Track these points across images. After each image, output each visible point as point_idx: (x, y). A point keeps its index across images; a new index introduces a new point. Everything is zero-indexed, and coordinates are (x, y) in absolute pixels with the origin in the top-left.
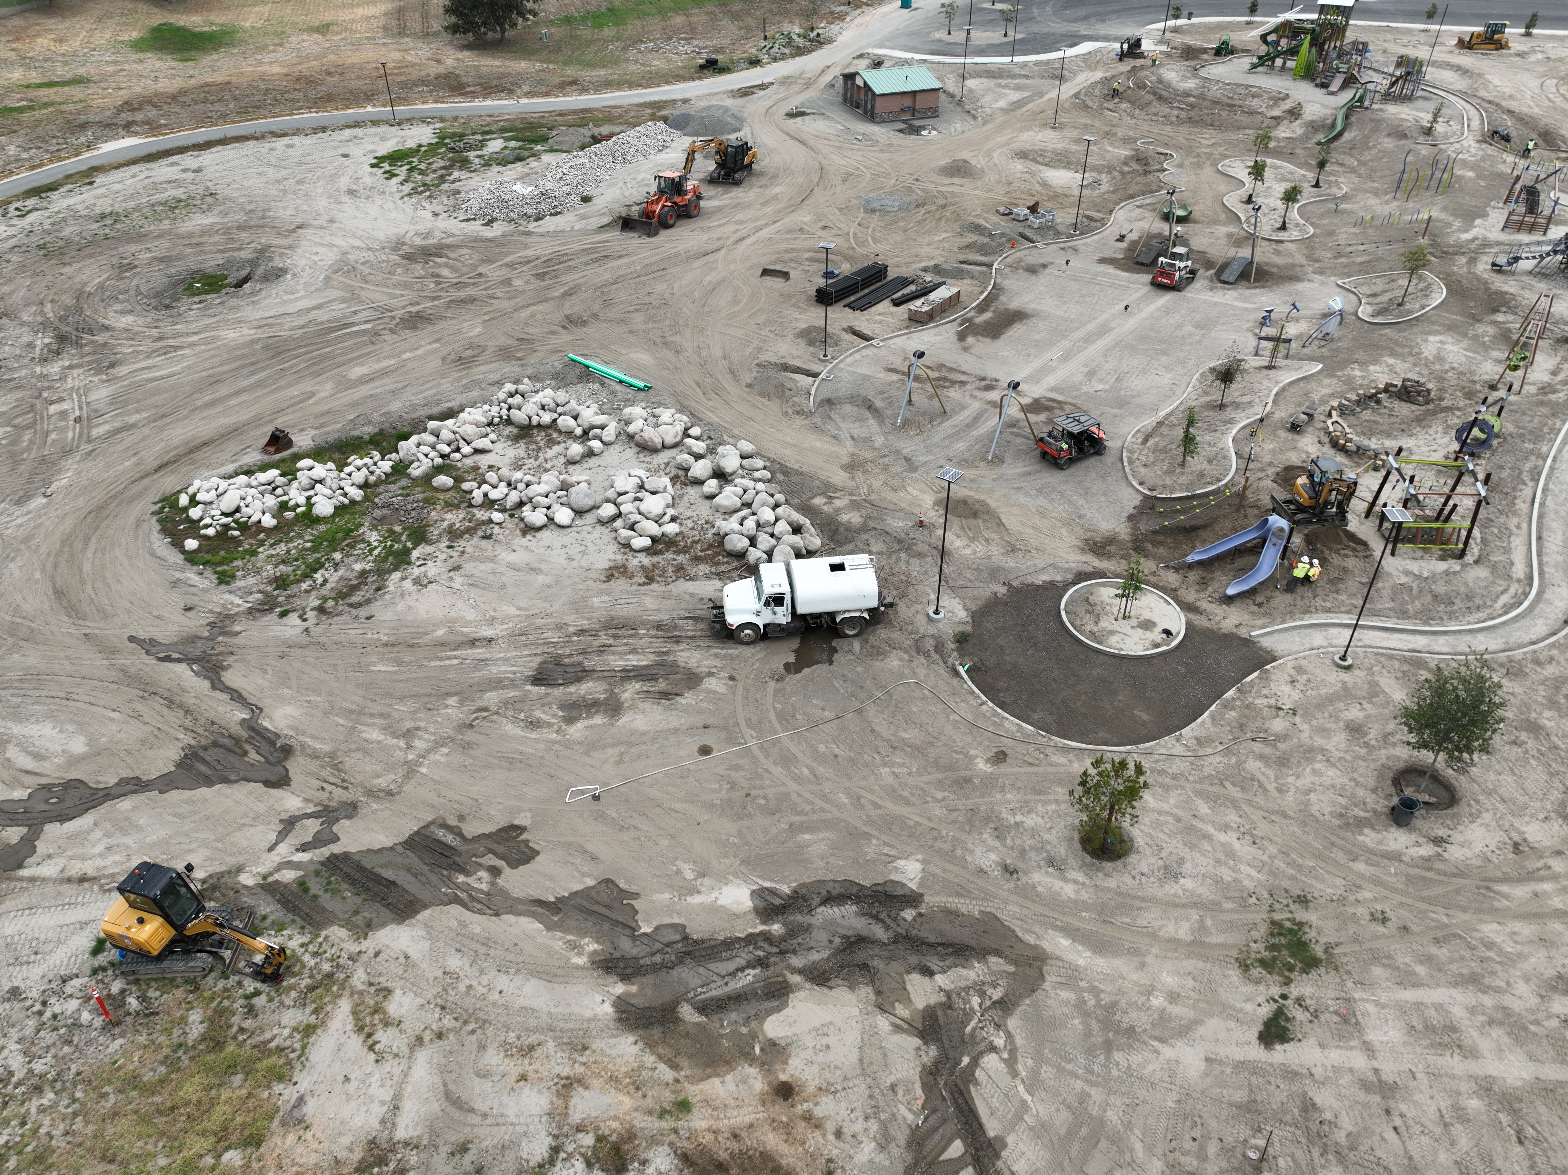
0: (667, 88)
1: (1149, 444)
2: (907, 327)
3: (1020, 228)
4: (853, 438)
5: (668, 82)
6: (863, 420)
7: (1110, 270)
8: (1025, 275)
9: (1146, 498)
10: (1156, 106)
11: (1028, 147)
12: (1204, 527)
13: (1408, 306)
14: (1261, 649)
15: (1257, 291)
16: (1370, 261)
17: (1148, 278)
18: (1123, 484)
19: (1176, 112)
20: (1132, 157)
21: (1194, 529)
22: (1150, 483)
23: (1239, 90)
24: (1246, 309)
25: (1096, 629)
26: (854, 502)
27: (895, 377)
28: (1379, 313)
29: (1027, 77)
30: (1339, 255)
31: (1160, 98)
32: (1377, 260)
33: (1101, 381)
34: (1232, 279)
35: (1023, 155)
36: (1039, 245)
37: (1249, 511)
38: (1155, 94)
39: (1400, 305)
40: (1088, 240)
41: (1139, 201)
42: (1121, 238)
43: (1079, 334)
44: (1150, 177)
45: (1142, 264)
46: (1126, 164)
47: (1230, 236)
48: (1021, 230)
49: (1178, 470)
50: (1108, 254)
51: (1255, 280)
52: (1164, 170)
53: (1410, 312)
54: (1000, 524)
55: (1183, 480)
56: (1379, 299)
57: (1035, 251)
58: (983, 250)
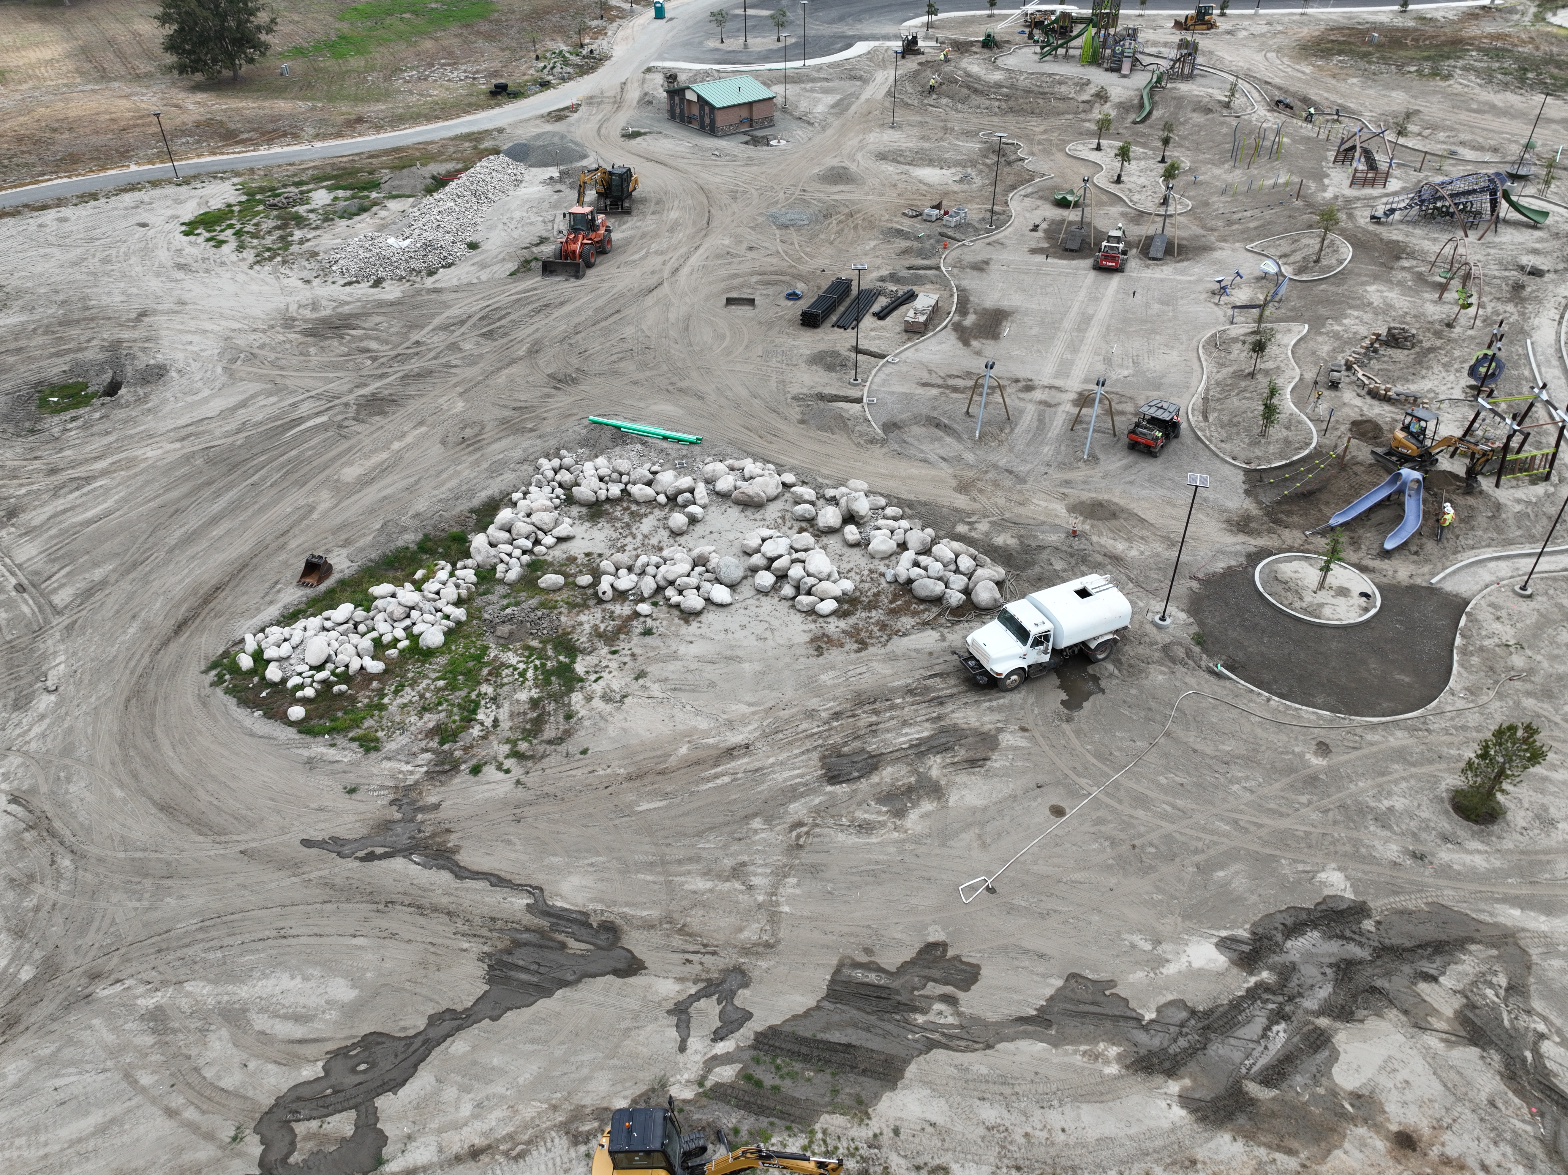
0: (469, 118)
1: (1211, 419)
2: (909, 339)
3: (937, 228)
4: (944, 459)
5: (468, 113)
6: (939, 439)
7: (1046, 259)
8: (975, 273)
9: (1247, 472)
10: (976, 100)
11: (882, 149)
12: (1319, 490)
13: (1324, 262)
14: (1448, 594)
15: (1185, 264)
16: (1263, 225)
17: (1089, 262)
18: (1218, 463)
19: (997, 104)
20: (988, 149)
21: (1311, 493)
22: (1243, 455)
23: (1044, 78)
24: (1190, 282)
25: (1304, 605)
26: (994, 523)
27: (935, 392)
28: (1300, 271)
29: (827, 80)
30: (1230, 223)
31: (976, 91)
32: (1269, 223)
33: (1121, 366)
34: (1160, 255)
35: (882, 157)
36: (966, 242)
37: (1355, 468)
38: (969, 87)
39: (1317, 261)
40: (1006, 233)
41: (1022, 190)
42: (1035, 228)
43: (1068, 324)
44: (1017, 167)
45: (1072, 251)
46: (986, 157)
47: (1124, 215)
48: (939, 230)
49: (1263, 441)
50: (1034, 245)
51: (1179, 254)
52: (1022, 160)
53: (1330, 268)
54: (1142, 520)
55: (1272, 449)
56: (1292, 259)
57: (966, 250)
58: (921, 253)
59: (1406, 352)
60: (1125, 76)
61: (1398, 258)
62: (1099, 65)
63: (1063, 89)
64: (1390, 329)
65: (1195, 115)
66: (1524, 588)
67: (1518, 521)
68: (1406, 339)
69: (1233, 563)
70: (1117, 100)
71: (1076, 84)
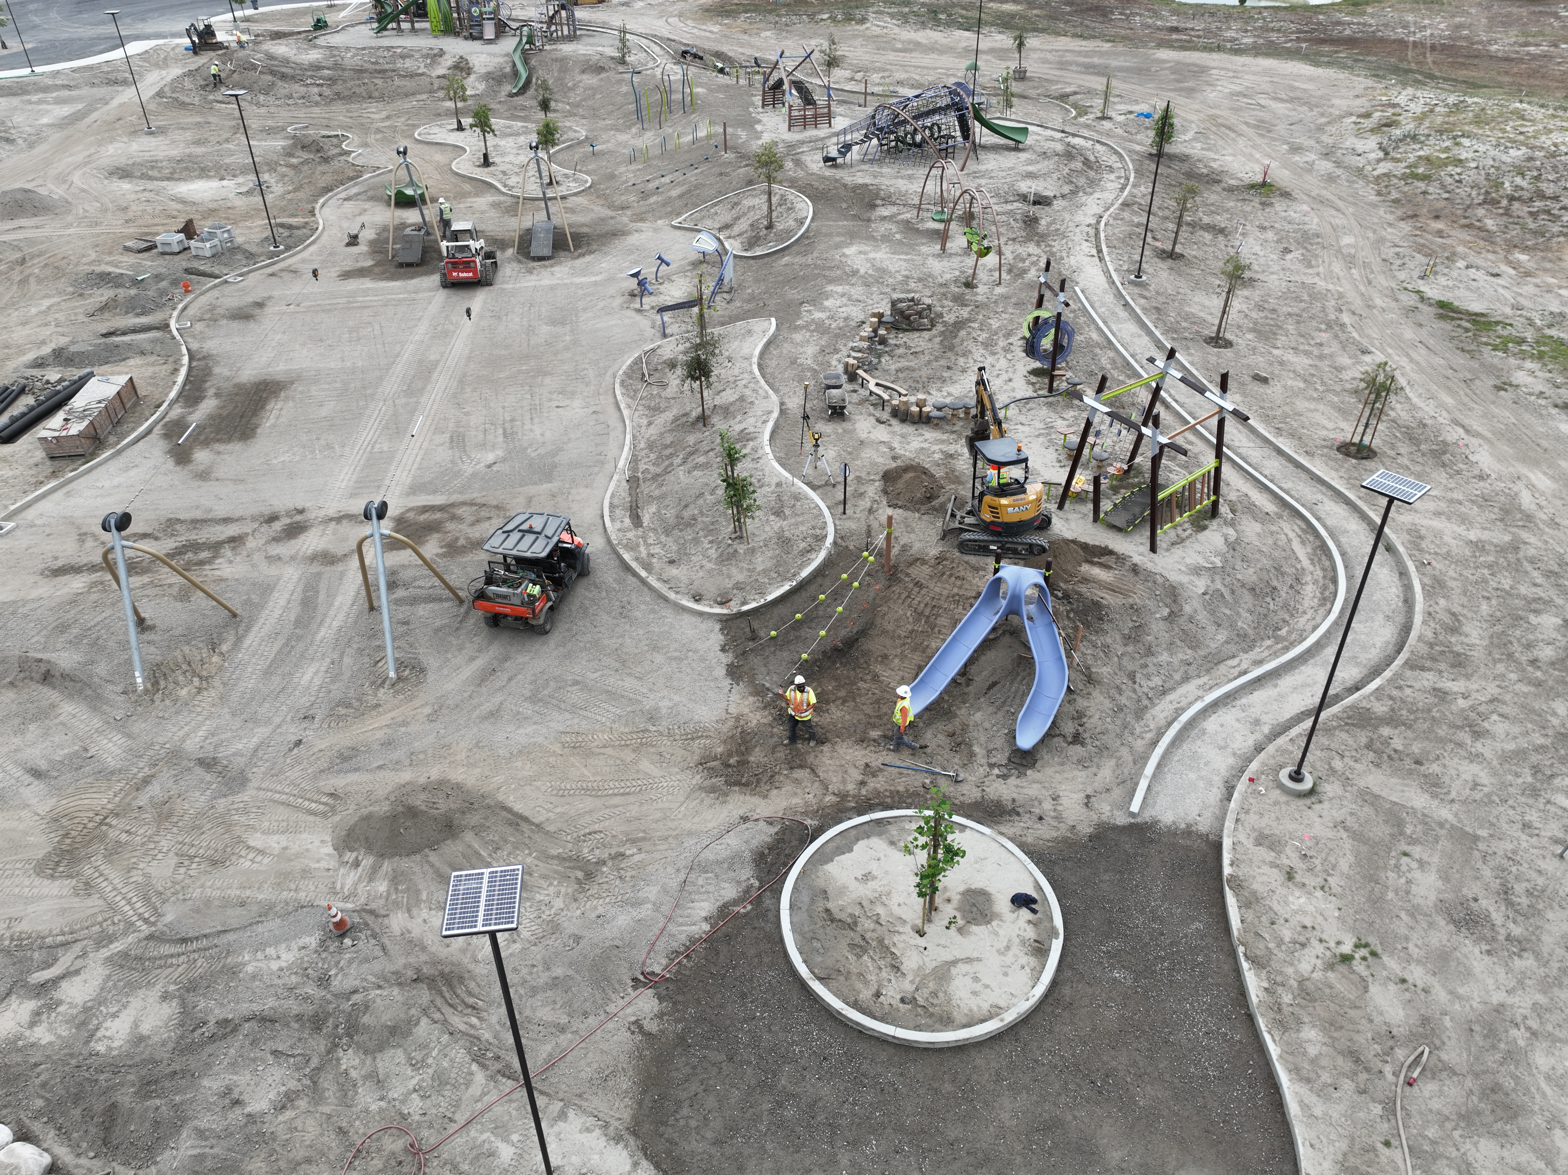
1: (646, 520)
2: (54, 474)
3: (181, 262)
7: (368, 284)
8: (235, 325)
9: (727, 622)
10: (283, 87)
11: (123, 161)
12: (863, 633)
13: (780, 226)
14: (1173, 832)
15: (588, 258)
16: (689, 191)
17: (436, 278)
18: (668, 614)
19: (316, 90)
20: (294, 145)
21: (851, 643)
22: (711, 588)
23: (380, 53)
24: (595, 284)
26: (122, 961)
27: (77, 583)
28: (751, 243)
29: (68, 87)
30: (644, 195)
31: (284, 77)
32: (696, 187)
33: (483, 446)
34: (547, 251)
35: (123, 173)
36: (230, 278)
37: (914, 571)
38: (272, 73)
39: (770, 227)
40: (305, 254)
41: (342, 192)
42: (353, 240)
43: (391, 386)
44: (336, 164)
45: (409, 265)
46: (291, 155)
47: (495, 205)
48: (185, 264)
49: (742, 548)
50: (349, 265)
51: (576, 247)
52: (348, 153)
53: (789, 233)
54: (517, 820)
55: (761, 562)
56: (736, 230)
57: (227, 289)
58: (132, 306)
59: (926, 335)
60: (490, 42)
61: (874, 206)
62: (457, 34)
63: (408, 63)
64: (893, 303)
65: (585, 77)
66: (1297, 776)
67: (1212, 612)
68: (920, 314)
69: (730, 892)
70: (483, 70)
71: (426, 56)
